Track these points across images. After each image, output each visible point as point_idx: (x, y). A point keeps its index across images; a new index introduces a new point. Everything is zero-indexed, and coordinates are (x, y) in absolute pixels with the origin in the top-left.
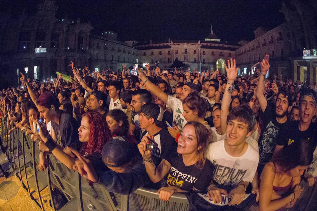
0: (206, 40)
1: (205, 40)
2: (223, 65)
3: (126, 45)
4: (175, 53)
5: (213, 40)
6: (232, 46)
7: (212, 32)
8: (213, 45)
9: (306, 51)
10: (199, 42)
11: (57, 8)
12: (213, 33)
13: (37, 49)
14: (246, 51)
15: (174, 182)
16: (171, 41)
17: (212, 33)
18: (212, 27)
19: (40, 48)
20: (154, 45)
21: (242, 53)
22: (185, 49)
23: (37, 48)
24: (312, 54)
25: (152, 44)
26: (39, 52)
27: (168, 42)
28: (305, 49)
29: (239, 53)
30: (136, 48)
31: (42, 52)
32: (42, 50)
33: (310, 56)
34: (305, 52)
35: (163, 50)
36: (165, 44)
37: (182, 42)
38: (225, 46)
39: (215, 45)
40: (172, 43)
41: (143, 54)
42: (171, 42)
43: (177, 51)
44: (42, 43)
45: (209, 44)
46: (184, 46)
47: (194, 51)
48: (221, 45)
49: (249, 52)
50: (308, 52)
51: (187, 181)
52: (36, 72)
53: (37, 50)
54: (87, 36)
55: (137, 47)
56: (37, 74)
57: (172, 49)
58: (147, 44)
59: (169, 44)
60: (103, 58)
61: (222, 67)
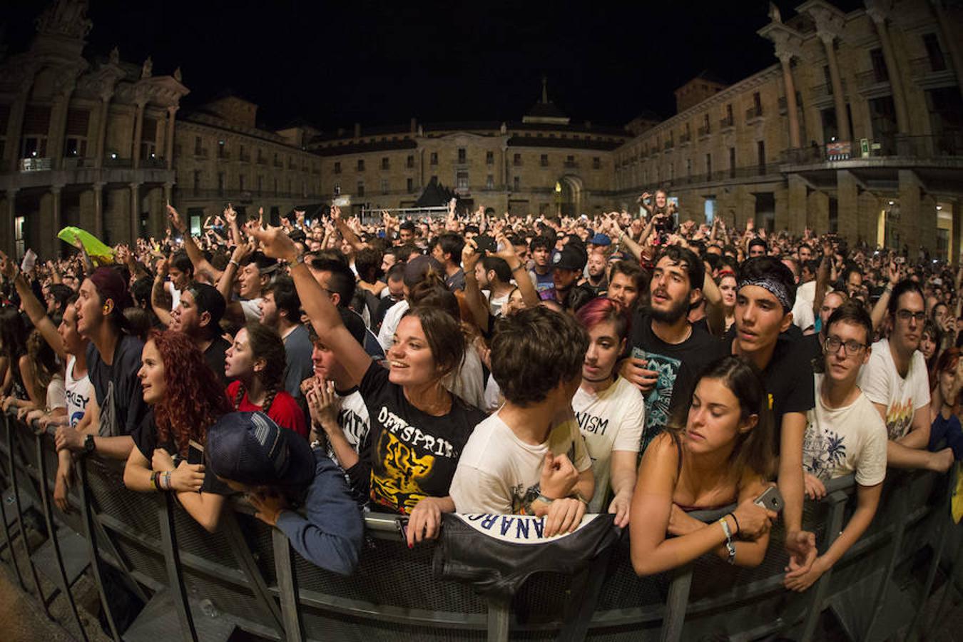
0: (525, 119)
1: (524, 121)
2: (576, 193)
3: (282, 143)
4: (429, 162)
5: (546, 120)
6: (605, 138)
7: (545, 96)
8: (546, 135)
9: (838, 144)
10: (503, 128)
11: (89, 27)
12: (548, 99)
13: (26, 160)
14: (647, 151)
15: (408, 460)
16: (417, 128)
17: (545, 101)
18: (544, 81)
19: (34, 157)
20: (367, 140)
21: (636, 157)
22: (460, 150)
23: (26, 158)
24: (855, 154)
25: (361, 136)
26: (29, 170)
27: (408, 131)
28: (833, 139)
29: (626, 158)
30: (311, 151)
31: (39, 170)
32: (38, 165)
33: (848, 160)
34: (833, 148)
35: (392, 155)
36: (401, 137)
37: (450, 129)
38: (582, 136)
39: (551, 135)
40: (421, 133)
41: (333, 167)
42: (417, 131)
43: (436, 157)
44: (39, 142)
45: (534, 134)
46: (457, 139)
47: (488, 156)
48: (570, 135)
49: (658, 154)
50: (845, 148)
51: (442, 454)
52: (21, 236)
53: (26, 165)
54: (168, 116)
55: (315, 147)
56: (22, 242)
57: (420, 150)
58: (345, 136)
59: (412, 136)
60: (213, 185)
61: (574, 201)
